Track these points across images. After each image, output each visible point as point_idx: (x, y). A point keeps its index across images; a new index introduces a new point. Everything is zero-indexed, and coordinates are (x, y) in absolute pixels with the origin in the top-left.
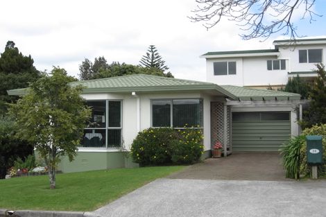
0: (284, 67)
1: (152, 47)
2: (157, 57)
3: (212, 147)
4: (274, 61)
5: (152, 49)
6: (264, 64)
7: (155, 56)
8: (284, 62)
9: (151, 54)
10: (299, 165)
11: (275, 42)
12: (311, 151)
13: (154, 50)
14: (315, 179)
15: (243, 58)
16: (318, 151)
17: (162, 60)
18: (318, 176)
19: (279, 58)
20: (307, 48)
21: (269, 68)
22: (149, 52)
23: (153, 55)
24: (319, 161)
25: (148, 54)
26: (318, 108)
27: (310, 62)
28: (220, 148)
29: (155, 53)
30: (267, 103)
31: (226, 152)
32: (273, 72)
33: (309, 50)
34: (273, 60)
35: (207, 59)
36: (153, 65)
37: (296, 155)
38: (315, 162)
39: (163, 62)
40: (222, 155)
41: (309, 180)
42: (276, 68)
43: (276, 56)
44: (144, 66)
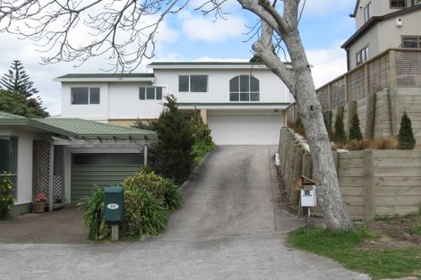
0: (159, 97)
1: (17, 63)
2: (23, 77)
3: (33, 198)
4: (148, 89)
5: (16, 65)
6: (135, 92)
7: (20, 75)
8: (160, 89)
9: (15, 71)
10: (100, 224)
11: (153, 64)
12: (109, 206)
13: (18, 67)
14: (115, 241)
15: (110, 84)
16: (117, 206)
17: (29, 81)
18: (120, 237)
19: (154, 85)
20: (189, 74)
21: (142, 97)
22: (12, 70)
23: (17, 73)
24: (118, 218)
25: (11, 72)
26: (164, 150)
27: (192, 91)
28: (42, 200)
29: (20, 71)
30: (105, 142)
31: (51, 206)
32: (147, 102)
33: (192, 76)
34: (146, 87)
35: (63, 83)
36: (17, 87)
37: (96, 211)
38: (113, 220)
39: (31, 83)
40: (47, 209)
41: (108, 242)
42: (151, 97)
43: (150, 83)
44: (6, 89)
